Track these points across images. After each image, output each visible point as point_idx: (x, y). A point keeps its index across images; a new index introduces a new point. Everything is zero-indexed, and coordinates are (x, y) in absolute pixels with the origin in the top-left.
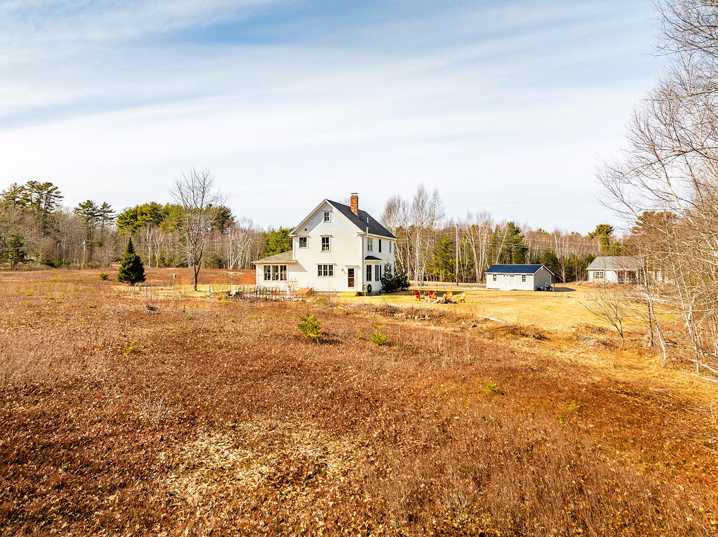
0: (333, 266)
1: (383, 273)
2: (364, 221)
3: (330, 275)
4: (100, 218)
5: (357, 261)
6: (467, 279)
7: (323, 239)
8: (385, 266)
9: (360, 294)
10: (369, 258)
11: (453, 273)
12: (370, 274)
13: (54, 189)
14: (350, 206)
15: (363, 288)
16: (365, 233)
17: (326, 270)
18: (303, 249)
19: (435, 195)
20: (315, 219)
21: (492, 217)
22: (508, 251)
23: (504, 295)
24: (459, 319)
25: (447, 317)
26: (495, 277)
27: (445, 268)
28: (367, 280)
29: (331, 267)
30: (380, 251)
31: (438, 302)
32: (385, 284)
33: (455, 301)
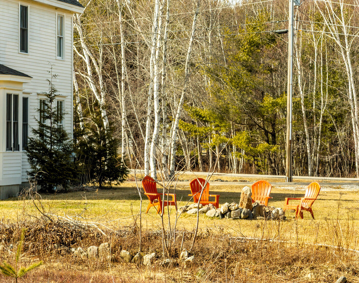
1: (33, 124)
6: (322, 163)
8: (42, 103)
11: (274, 143)
24: (295, 260)
25: (253, 254)
27: (251, 127)
30: (24, 47)
31: (223, 215)
32: (42, 162)
33: (280, 212)
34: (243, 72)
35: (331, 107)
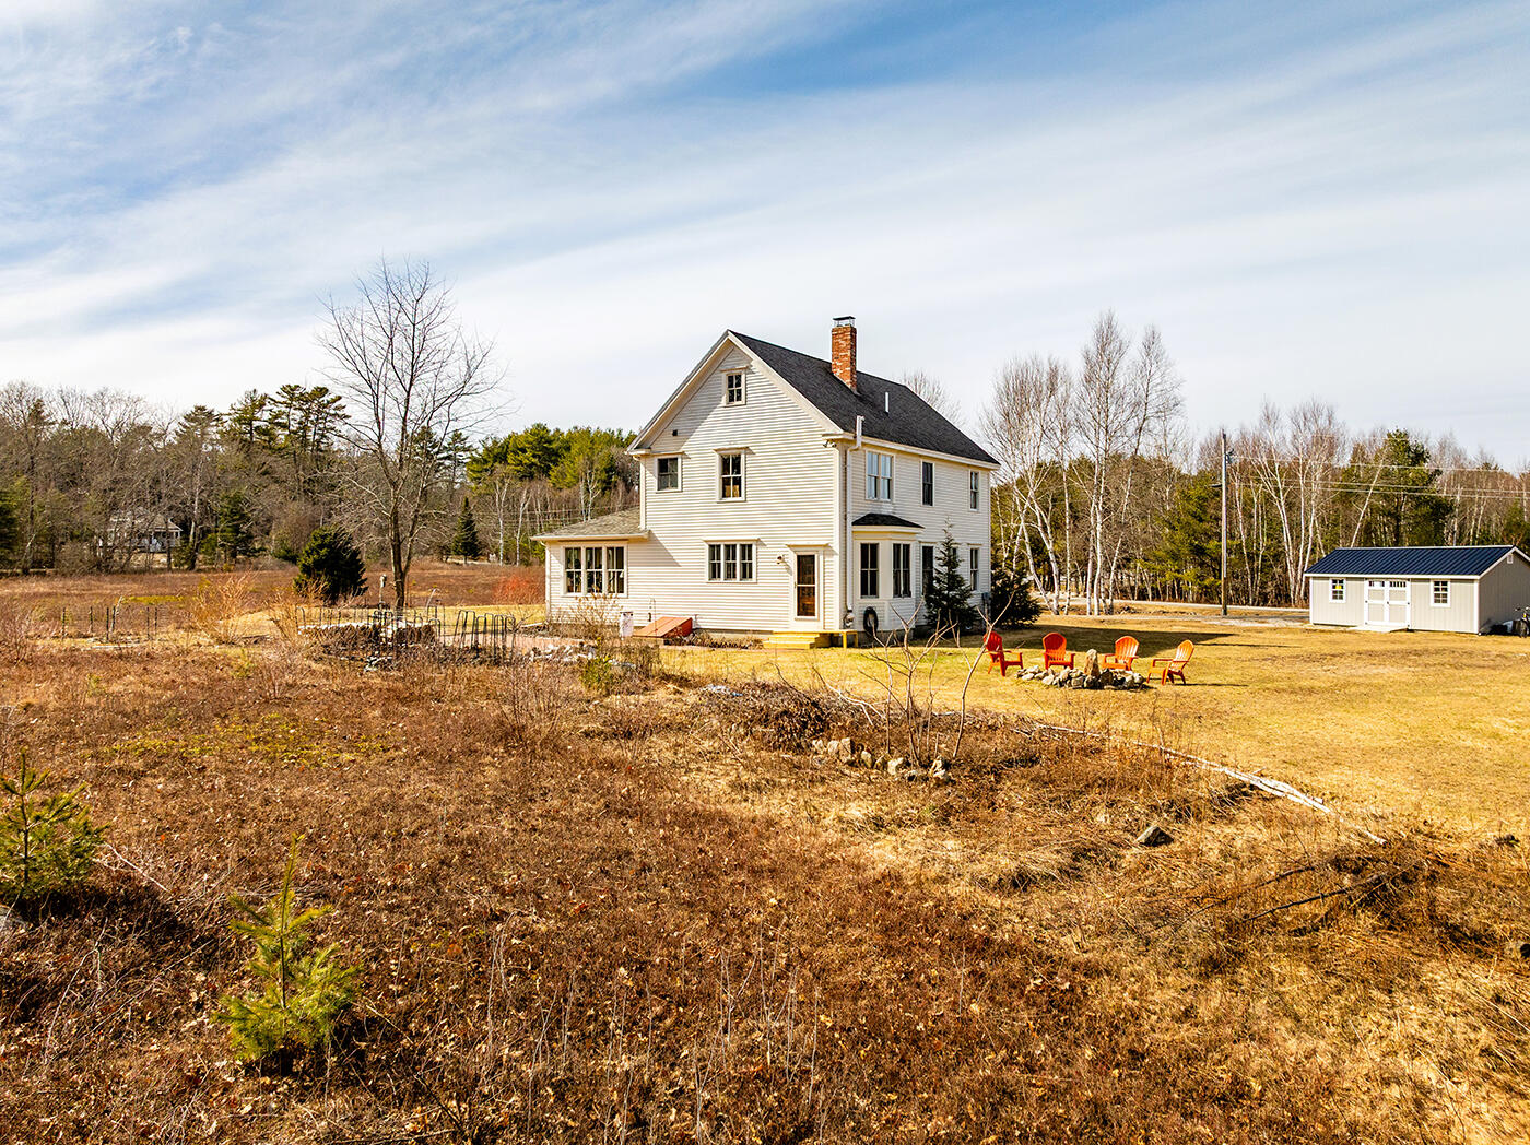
0: (754, 548)
2: (874, 405)
3: (744, 576)
4: (447, 463)
5: (825, 530)
7: (725, 462)
9: (831, 641)
10: (872, 519)
12: (874, 575)
13: (334, 401)
14: (829, 359)
15: (845, 621)
16: (849, 436)
17: (731, 561)
18: (669, 495)
19: (1150, 344)
20: (701, 400)
21: (1338, 418)
22: (1390, 514)
23: (1368, 647)
26: (1338, 588)
27: (1200, 564)
28: (864, 593)
29: (747, 549)
30: (927, 502)
31: (1061, 684)
33: (1137, 680)
34: (1192, 521)
35: (1268, 548)
